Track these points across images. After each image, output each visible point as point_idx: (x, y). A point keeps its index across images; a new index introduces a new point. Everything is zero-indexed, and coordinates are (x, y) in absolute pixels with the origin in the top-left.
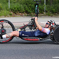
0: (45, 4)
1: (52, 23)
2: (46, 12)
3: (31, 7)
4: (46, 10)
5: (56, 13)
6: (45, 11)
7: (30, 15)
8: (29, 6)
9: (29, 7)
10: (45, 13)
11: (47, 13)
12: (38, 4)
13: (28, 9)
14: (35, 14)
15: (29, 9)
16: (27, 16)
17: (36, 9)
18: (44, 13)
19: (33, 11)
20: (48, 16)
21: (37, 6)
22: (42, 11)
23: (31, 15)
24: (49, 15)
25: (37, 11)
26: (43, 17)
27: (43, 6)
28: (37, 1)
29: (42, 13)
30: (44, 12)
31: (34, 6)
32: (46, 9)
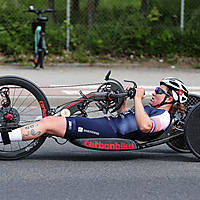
0: (68, 21)
1: (175, 90)
2: (73, 48)
3: (18, 32)
4: (71, 43)
5: (106, 52)
6: (68, 45)
7: (15, 61)
8: (13, 29)
9: (13, 33)
10: (67, 53)
11: (75, 55)
12: (42, 23)
13: (9, 39)
14: (32, 57)
15: (13, 40)
16: (6, 62)
17: (37, 38)
18: (65, 52)
19: (28, 45)
20: (77, 64)
21: (39, 28)
22: (57, 46)
23: (21, 60)
24: (81, 61)
25: (40, 46)
26: (61, 67)
27: (63, 27)
28: (40, 12)
29: (57, 54)
30: (66, 49)
31: (30, 27)
32: (72, 40)
